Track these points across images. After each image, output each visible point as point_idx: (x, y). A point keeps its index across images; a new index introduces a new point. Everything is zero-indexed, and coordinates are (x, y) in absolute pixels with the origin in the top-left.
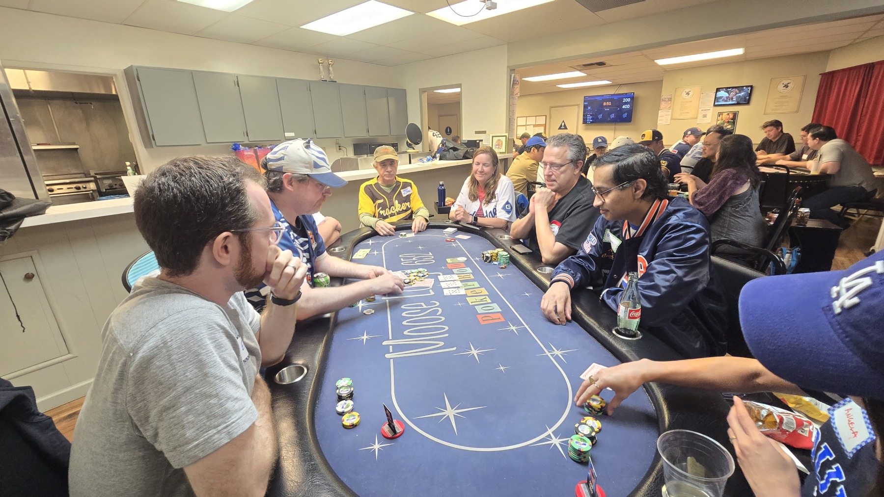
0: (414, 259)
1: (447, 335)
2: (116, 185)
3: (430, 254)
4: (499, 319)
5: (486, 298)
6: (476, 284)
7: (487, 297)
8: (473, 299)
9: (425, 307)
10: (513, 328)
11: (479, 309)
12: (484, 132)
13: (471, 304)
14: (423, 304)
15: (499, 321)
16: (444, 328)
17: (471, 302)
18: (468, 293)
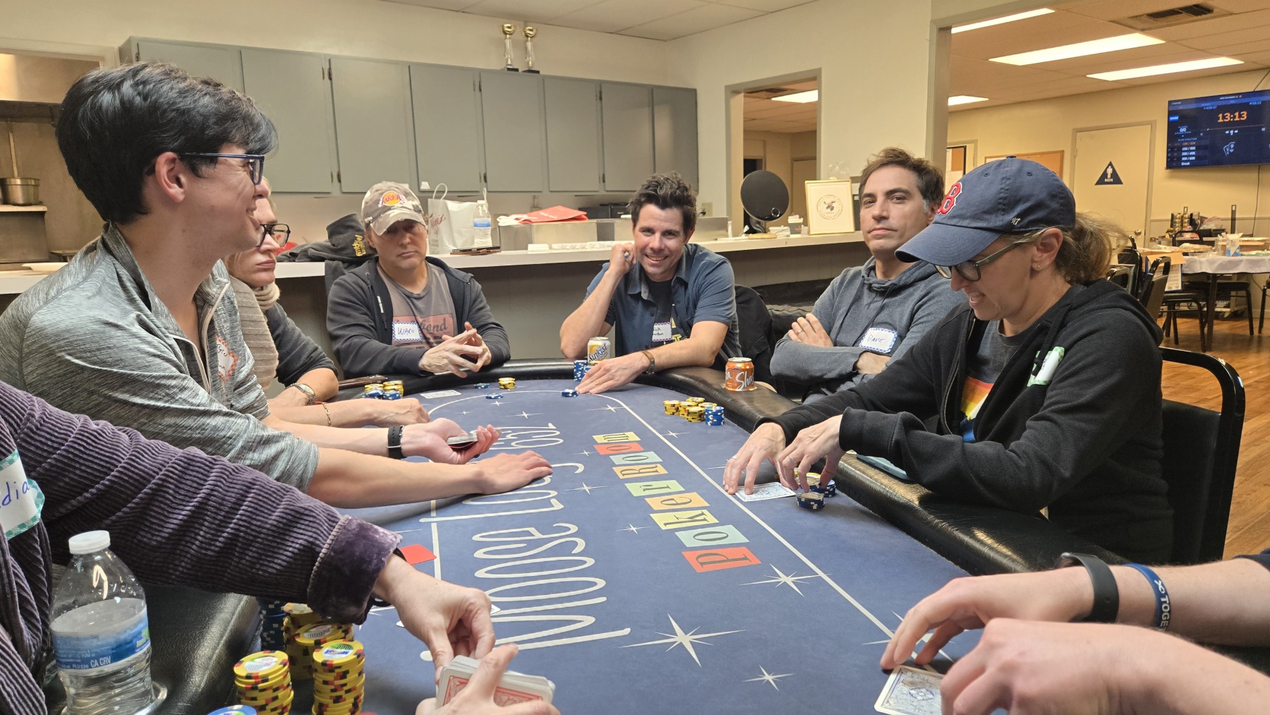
1: (604, 599)
3: (551, 426)
4: (746, 558)
5: (703, 514)
6: (674, 485)
7: (705, 511)
9: (538, 535)
10: (787, 579)
13: (664, 528)
14: (532, 530)
15: (745, 563)
16: (595, 584)
17: (665, 524)
18: (654, 503)
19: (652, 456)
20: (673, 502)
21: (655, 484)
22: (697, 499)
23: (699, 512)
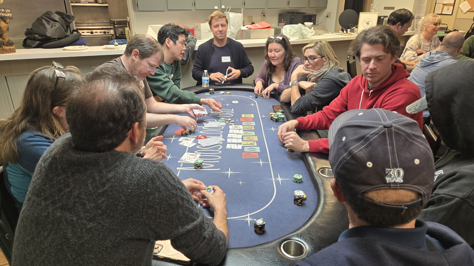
1: (219, 161)
3: (233, 110)
6: (253, 133)
8: (245, 142)
10: (261, 162)
11: (246, 149)
15: (255, 157)
16: (218, 158)
17: (243, 145)
18: (245, 138)
19: (253, 123)
20: (250, 138)
21: (249, 132)
22: (256, 138)
23: (254, 142)
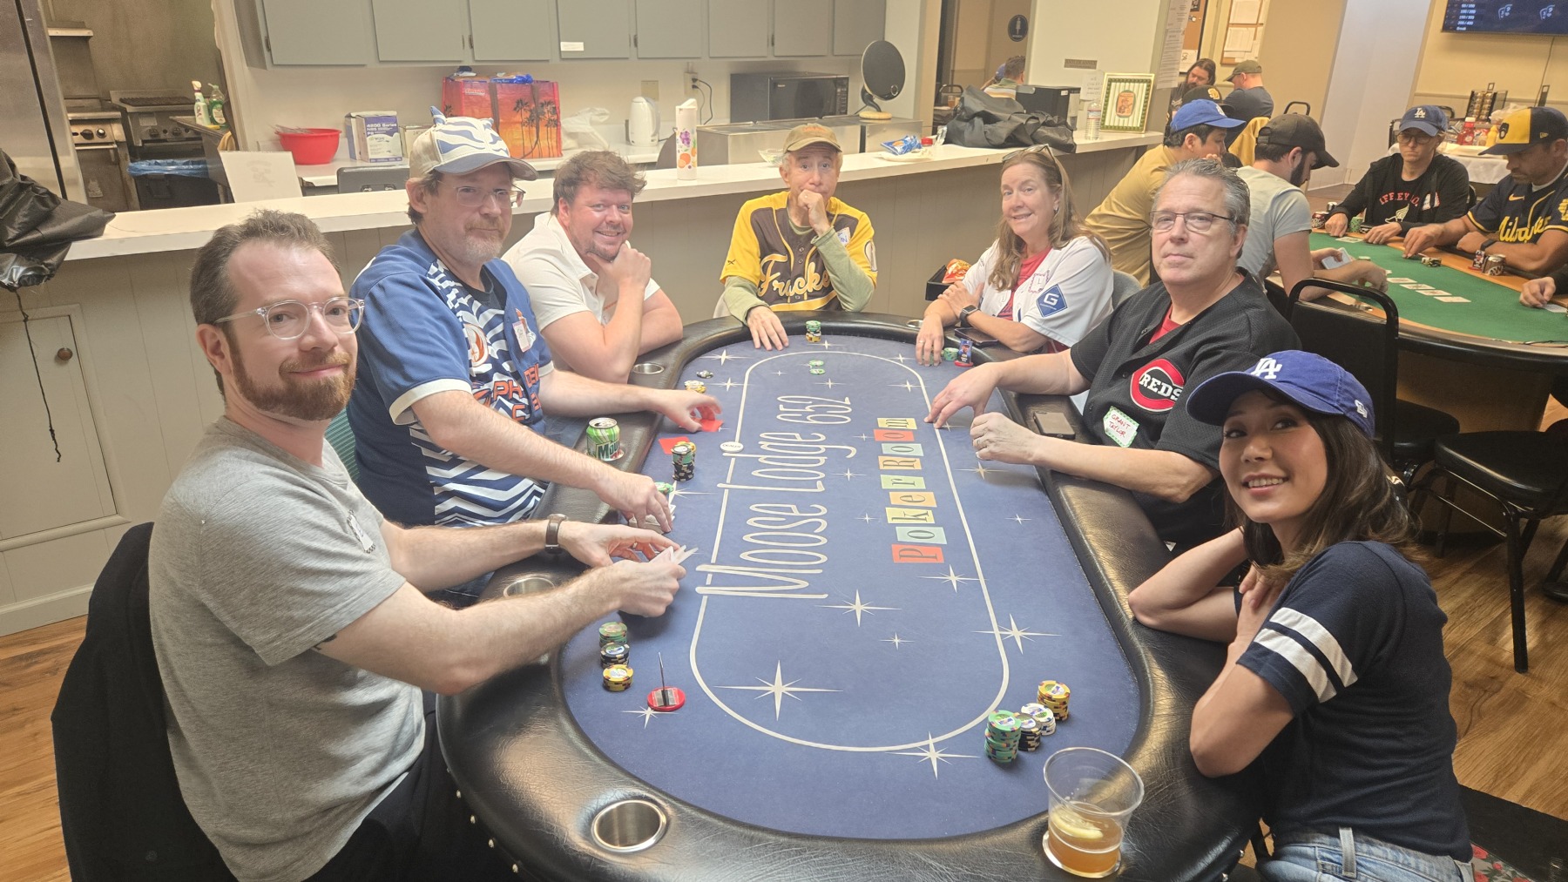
0: (808, 409)
1: (820, 571)
2: (165, 132)
3: (847, 401)
4: (936, 557)
5: (927, 514)
6: (920, 482)
7: (930, 512)
8: (898, 512)
9: (796, 513)
10: (953, 578)
11: (902, 534)
12: (1091, 64)
13: (890, 521)
14: (794, 507)
15: (934, 561)
16: (819, 559)
17: (893, 518)
18: (895, 498)
19: (918, 449)
20: (910, 499)
21: (904, 479)
22: (930, 499)
